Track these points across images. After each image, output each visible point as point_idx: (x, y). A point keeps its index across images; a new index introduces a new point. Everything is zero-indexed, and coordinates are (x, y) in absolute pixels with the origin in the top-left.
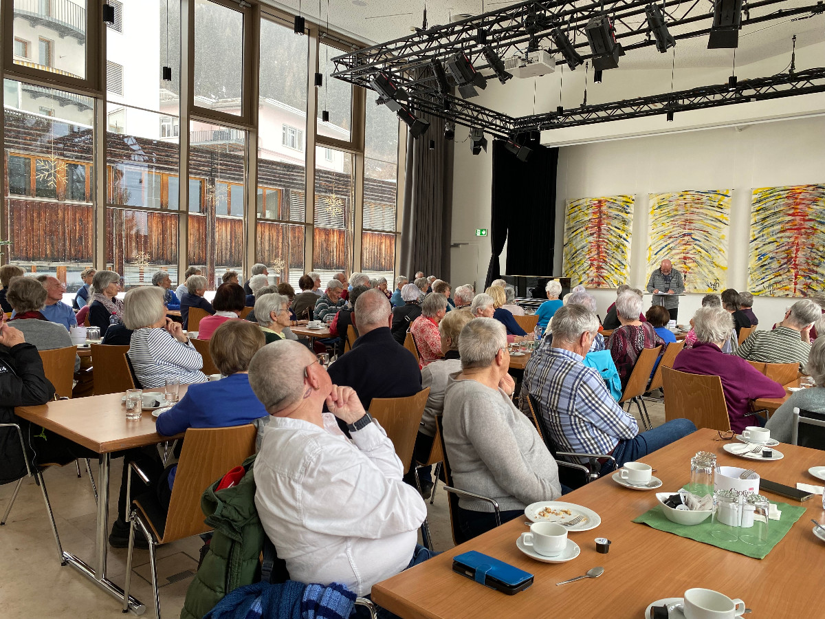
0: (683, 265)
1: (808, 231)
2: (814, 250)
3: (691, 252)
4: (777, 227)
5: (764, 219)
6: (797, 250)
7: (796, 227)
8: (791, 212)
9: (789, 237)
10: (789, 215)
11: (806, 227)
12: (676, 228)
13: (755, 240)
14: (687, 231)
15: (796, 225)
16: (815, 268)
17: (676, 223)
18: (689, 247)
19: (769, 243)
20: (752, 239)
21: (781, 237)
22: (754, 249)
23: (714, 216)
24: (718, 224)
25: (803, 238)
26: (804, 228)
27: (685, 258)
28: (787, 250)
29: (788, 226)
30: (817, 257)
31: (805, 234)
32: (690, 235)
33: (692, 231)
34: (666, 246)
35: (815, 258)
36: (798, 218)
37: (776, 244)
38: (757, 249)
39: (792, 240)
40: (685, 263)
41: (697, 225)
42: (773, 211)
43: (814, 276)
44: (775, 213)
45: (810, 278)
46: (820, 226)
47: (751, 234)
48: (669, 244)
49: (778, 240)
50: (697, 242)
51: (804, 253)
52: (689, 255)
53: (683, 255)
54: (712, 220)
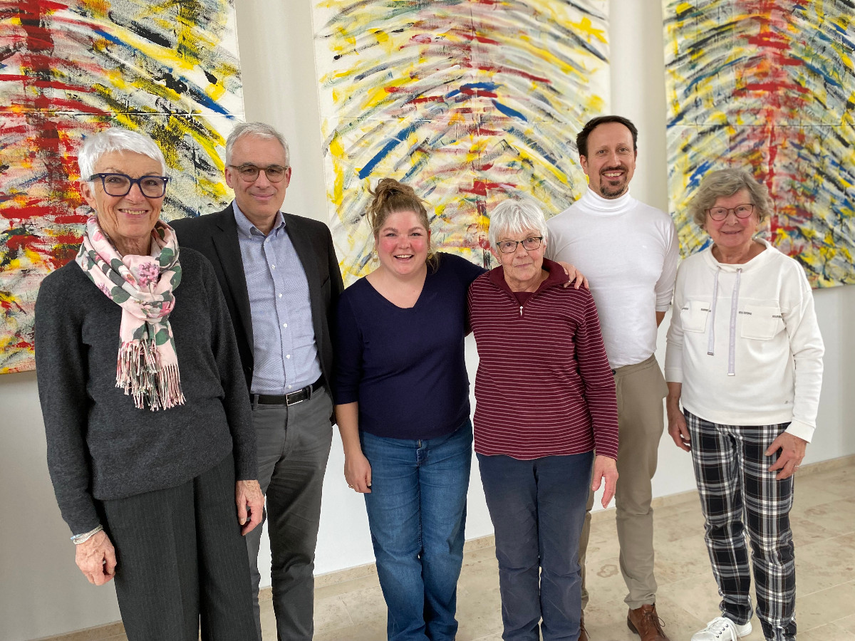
0: (474, 218)
1: (792, 95)
2: (804, 152)
3: (500, 162)
4: (728, 79)
5: (696, 47)
6: (773, 152)
7: (767, 80)
8: (755, 31)
9: (755, 112)
10: (752, 40)
11: (788, 81)
12: (433, 61)
13: (680, 117)
14: (474, 76)
15: (765, 74)
16: (808, 205)
17: (434, 34)
18: (492, 143)
19: (713, 130)
20: (671, 114)
21: (738, 112)
22: (679, 150)
23: (560, 19)
24: (577, 55)
25: (783, 115)
26: (783, 85)
27: (479, 188)
28: (752, 151)
29: (750, 76)
30: (812, 172)
31: (785, 103)
32: (487, 90)
33: (495, 77)
34: (403, 135)
35: (808, 175)
36: (769, 51)
37: (727, 133)
38: (685, 150)
39: (761, 119)
40: (482, 210)
41: (508, 51)
42: (714, 23)
43: (807, 226)
44: (720, 31)
45: (801, 234)
46: (811, 80)
47: (670, 96)
48: (413, 128)
49: (731, 119)
50: (516, 122)
52: (492, 176)
53: (469, 177)
54: (557, 38)
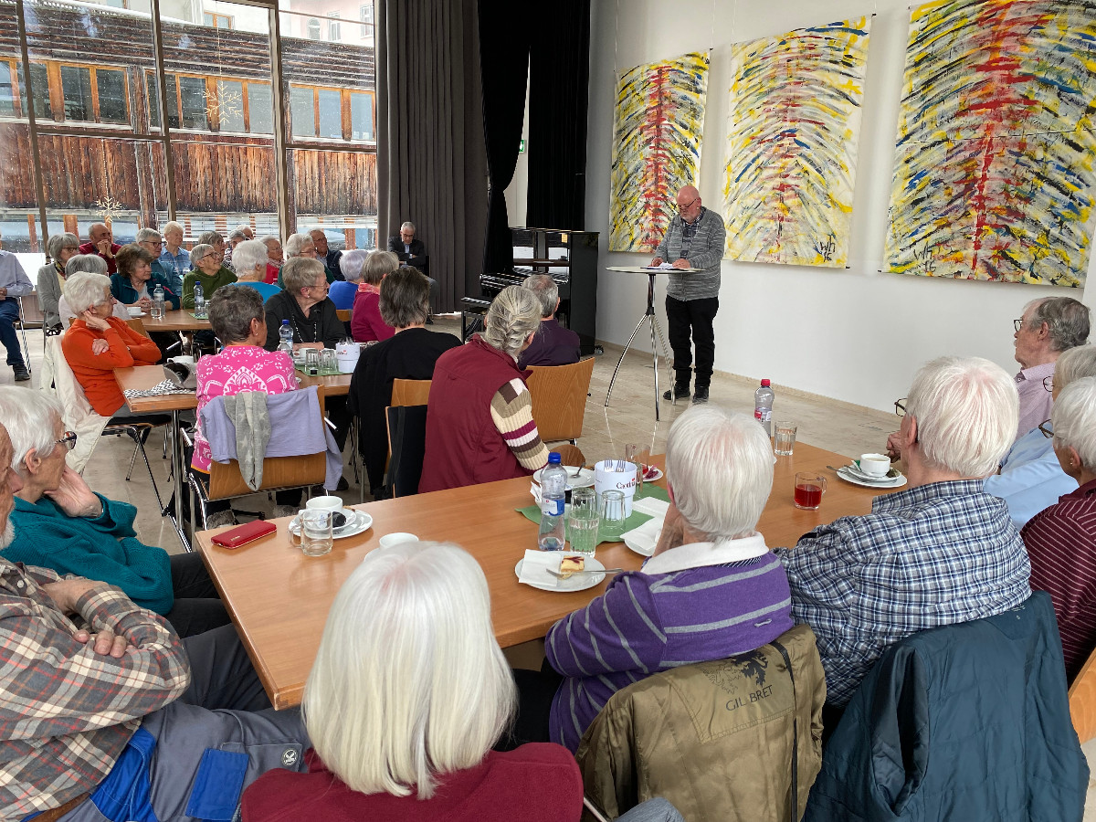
0: (777, 204)
1: (1016, 108)
3: (793, 173)
4: (952, 104)
5: (927, 84)
7: (990, 100)
8: (982, 61)
9: (974, 128)
10: (979, 68)
11: (1013, 96)
12: (770, 121)
14: (788, 126)
15: (990, 94)
17: (772, 106)
18: (791, 162)
19: (933, 145)
21: (958, 129)
23: (835, 84)
24: (843, 105)
25: (1004, 127)
26: (1008, 101)
27: (782, 188)
28: (967, 160)
29: (974, 98)
30: (1029, 176)
31: (1008, 117)
32: (792, 133)
33: (797, 125)
34: (753, 161)
35: (1024, 180)
36: (997, 74)
37: (946, 147)
38: (907, 162)
39: (980, 133)
40: (782, 200)
41: (805, 110)
42: (946, 61)
43: (1017, 226)
44: (950, 67)
45: (1009, 231)
46: (1042, 92)
47: (901, 122)
48: (758, 156)
49: (951, 136)
50: (804, 150)
51: (1001, 168)
52: (790, 181)
53: (778, 181)
54: (832, 96)
